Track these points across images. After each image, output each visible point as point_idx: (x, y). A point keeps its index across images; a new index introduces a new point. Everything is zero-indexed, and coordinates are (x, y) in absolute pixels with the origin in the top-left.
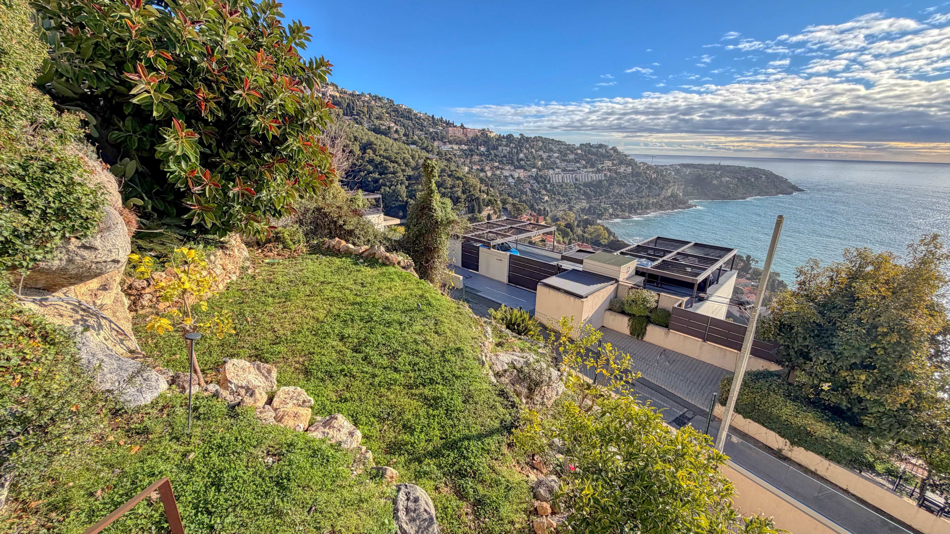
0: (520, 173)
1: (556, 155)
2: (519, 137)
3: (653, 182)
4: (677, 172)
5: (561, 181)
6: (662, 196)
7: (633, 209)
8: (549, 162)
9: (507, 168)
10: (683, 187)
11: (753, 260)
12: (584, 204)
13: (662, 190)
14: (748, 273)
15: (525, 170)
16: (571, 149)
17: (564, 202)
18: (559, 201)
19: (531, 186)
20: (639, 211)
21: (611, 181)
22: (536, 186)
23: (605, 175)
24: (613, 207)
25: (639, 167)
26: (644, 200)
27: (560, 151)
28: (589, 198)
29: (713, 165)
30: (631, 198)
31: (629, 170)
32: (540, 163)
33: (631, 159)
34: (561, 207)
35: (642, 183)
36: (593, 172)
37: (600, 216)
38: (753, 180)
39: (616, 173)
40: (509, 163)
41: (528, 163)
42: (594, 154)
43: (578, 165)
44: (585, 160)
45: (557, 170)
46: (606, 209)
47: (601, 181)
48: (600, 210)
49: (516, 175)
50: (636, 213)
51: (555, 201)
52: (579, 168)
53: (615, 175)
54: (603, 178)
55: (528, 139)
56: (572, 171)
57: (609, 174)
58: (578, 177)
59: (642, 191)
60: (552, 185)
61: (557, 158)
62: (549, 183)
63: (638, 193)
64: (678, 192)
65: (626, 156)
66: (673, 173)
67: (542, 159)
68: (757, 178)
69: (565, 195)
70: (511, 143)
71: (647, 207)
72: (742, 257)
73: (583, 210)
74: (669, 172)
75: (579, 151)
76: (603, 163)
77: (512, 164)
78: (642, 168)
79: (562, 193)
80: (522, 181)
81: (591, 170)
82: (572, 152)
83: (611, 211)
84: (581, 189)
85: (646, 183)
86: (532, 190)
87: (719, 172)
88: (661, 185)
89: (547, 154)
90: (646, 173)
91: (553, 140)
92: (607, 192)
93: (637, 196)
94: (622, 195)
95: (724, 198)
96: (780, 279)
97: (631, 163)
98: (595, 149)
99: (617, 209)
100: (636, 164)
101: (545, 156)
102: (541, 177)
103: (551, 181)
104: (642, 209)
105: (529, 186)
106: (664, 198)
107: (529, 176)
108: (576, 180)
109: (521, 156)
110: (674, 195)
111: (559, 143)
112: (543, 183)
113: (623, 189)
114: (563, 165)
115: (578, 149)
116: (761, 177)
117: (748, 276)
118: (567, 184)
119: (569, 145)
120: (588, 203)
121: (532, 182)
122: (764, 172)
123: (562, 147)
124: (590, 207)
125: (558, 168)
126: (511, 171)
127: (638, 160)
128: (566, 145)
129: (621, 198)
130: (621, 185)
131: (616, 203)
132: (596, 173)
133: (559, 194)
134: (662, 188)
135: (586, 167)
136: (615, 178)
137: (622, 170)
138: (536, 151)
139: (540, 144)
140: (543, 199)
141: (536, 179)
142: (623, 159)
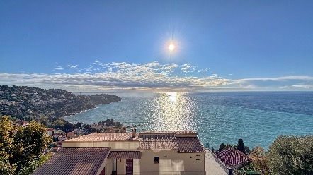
0: (14, 103)
1: (36, 94)
4: (90, 97)
5: (39, 104)
8: (32, 97)
12: (53, 112)
15: (16, 101)
18: (39, 113)
19: (21, 108)
21: (64, 102)
22: (24, 107)
25: (76, 96)
26: (79, 107)
27: (38, 92)
28: (55, 109)
29: (101, 94)
30: (74, 107)
31: (72, 97)
32: (26, 97)
36: (56, 99)
37: (61, 116)
41: (18, 98)
42: (56, 93)
44: (51, 95)
45: (37, 100)
46: (63, 113)
47: (60, 103)
48: (61, 114)
49: (10, 104)
50: (77, 112)
51: (37, 113)
54: (61, 101)
55: (17, 87)
57: (63, 100)
60: (34, 106)
62: (32, 106)
64: (91, 103)
70: (5, 89)
71: (81, 110)
73: (52, 115)
74: (87, 97)
77: (7, 98)
79: (40, 109)
80: (14, 106)
82: (45, 92)
83: (66, 113)
84: (50, 106)
86: (22, 110)
87: (102, 96)
89: (30, 94)
90: (78, 98)
91: (34, 88)
92: (63, 106)
97: (73, 95)
98: (56, 91)
99: (68, 112)
102: (27, 103)
104: (79, 110)
105: (19, 108)
106: (86, 106)
107: (19, 104)
108: (48, 103)
109: (14, 95)
110: (89, 105)
111: (37, 89)
112: (28, 106)
114: (40, 97)
115: (48, 91)
116: (113, 97)
118: (43, 105)
119: (43, 89)
120: (55, 111)
121: (21, 106)
123: (39, 90)
124: (56, 113)
126: (6, 102)
127: (75, 94)
128: (41, 89)
129: (70, 108)
131: (68, 110)
132: (58, 100)
134: (85, 103)
135: (52, 98)
136: (67, 101)
137: (69, 98)
138: (23, 92)
139: (26, 89)
140: (29, 113)
141: (24, 104)
142: (69, 94)
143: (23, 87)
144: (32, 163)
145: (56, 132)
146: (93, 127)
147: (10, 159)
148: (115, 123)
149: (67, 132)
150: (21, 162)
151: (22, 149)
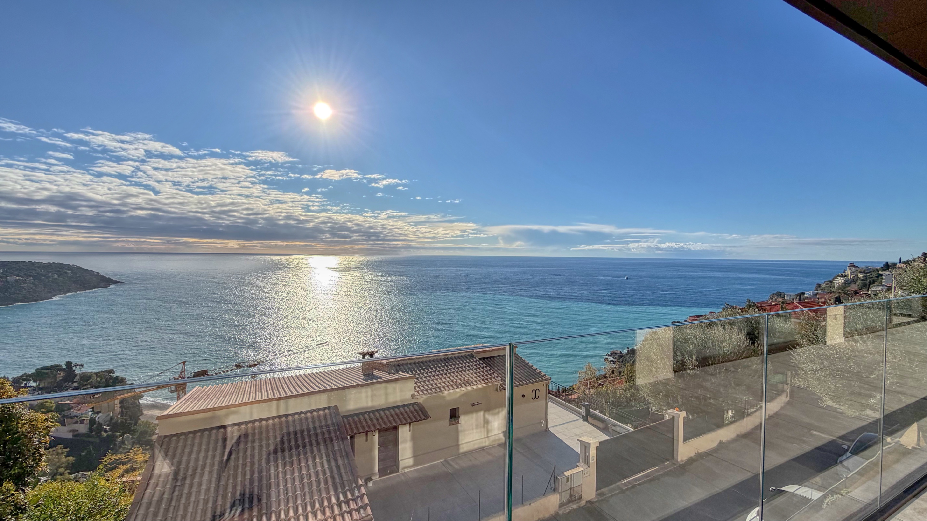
11: (76, 365)
14: (73, 382)
38: (56, 276)
72: (60, 366)
96: (115, 375)
117: (75, 385)
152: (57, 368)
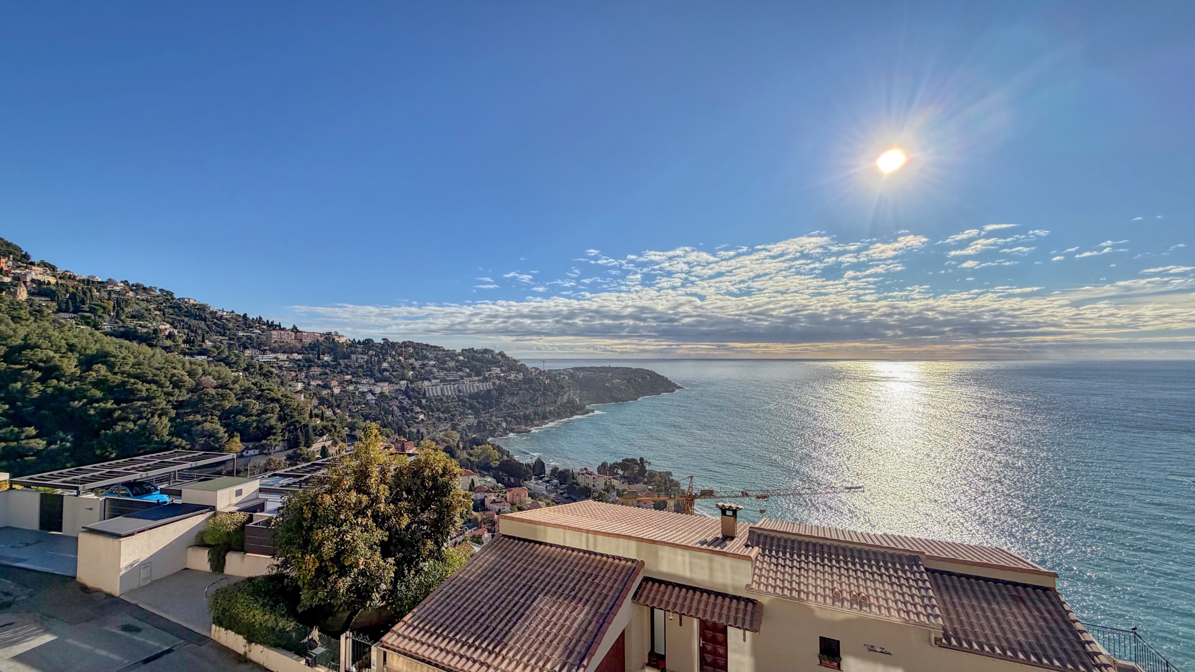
0: (385, 388)
1: (432, 363)
2: (382, 342)
3: (546, 388)
4: (572, 376)
5: (440, 394)
6: (558, 403)
7: (528, 420)
8: (423, 371)
9: (365, 381)
10: (578, 391)
11: (646, 462)
12: (472, 420)
13: (558, 396)
14: (645, 477)
15: (391, 382)
16: (451, 355)
17: (446, 419)
18: (439, 419)
19: (400, 402)
20: (536, 422)
21: (500, 390)
22: (406, 402)
23: (494, 384)
24: (506, 421)
25: (531, 373)
26: (540, 409)
27: (436, 358)
28: (477, 413)
29: (604, 368)
30: (527, 408)
31: (521, 376)
32: (411, 373)
33: (522, 365)
34: (442, 427)
35: (535, 390)
36: (479, 381)
37: (492, 433)
39: (506, 380)
40: (367, 375)
41: (395, 373)
42: (479, 360)
43: (460, 373)
44: (468, 368)
45: (434, 381)
46: (498, 424)
47: (489, 391)
48: (492, 426)
49: (378, 390)
50: (533, 425)
51: (434, 420)
52: (462, 378)
53: (505, 383)
54: (492, 387)
55: (393, 345)
56: (454, 380)
57: (498, 382)
58: (461, 387)
59: (537, 400)
60: (429, 400)
61: (434, 366)
62: (424, 398)
63: (532, 402)
64: (574, 397)
65: (515, 361)
66: (567, 378)
67: (413, 369)
68: (644, 378)
69: (447, 410)
70: (369, 350)
71: (545, 418)
72: (637, 460)
73: (470, 427)
74: (562, 376)
75: (461, 358)
76: (490, 371)
77: (372, 376)
78: (534, 374)
79: (442, 409)
80: (387, 397)
81: (476, 378)
82: (452, 359)
83: (504, 425)
84: (465, 402)
85: (540, 390)
86: (402, 408)
87: (610, 375)
88: (555, 391)
89: (420, 362)
90: (538, 379)
91: (427, 345)
92: (498, 403)
93: (532, 406)
94: (515, 405)
95: (616, 400)
97: (522, 369)
98: (480, 355)
99: (511, 421)
100: (527, 369)
101: (417, 364)
102: (413, 390)
103: (427, 395)
104: (539, 420)
105: (397, 403)
106: (561, 405)
107: (397, 390)
108: (459, 391)
109: (385, 365)
110: (570, 401)
111: (435, 348)
112: (416, 398)
113: (515, 398)
114: (442, 374)
115: (459, 355)
116: (646, 378)
117: (646, 480)
118: (448, 397)
119: (448, 351)
120: (476, 418)
121: (400, 397)
122: (649, 372)
123: (440, 353)
124: (479, 422)
125: (435, 378)
126: (370, 385)
127: (529, 365)
128: (444, 350)
129: (514, 409)
130: (513, 394)
131: (510, 415)
132: (483, 382)
133: (438, 410)
134: (557, 395)
135: (470, 376)
136: (506, 387)
137: (513, 376)
138: (405, 359)
139: (411, 350)
140: (418, 418)
141: (406, 393)
142: (512, 365)
143: (405, 345)
144: (426, 566)
145: (479, 481)
146: (582, 481)
147: (382, 544)
148: (652, 475)
149: (509, 486)
150: (404, 558)
151: (405, 521)
152: (633, 461)
